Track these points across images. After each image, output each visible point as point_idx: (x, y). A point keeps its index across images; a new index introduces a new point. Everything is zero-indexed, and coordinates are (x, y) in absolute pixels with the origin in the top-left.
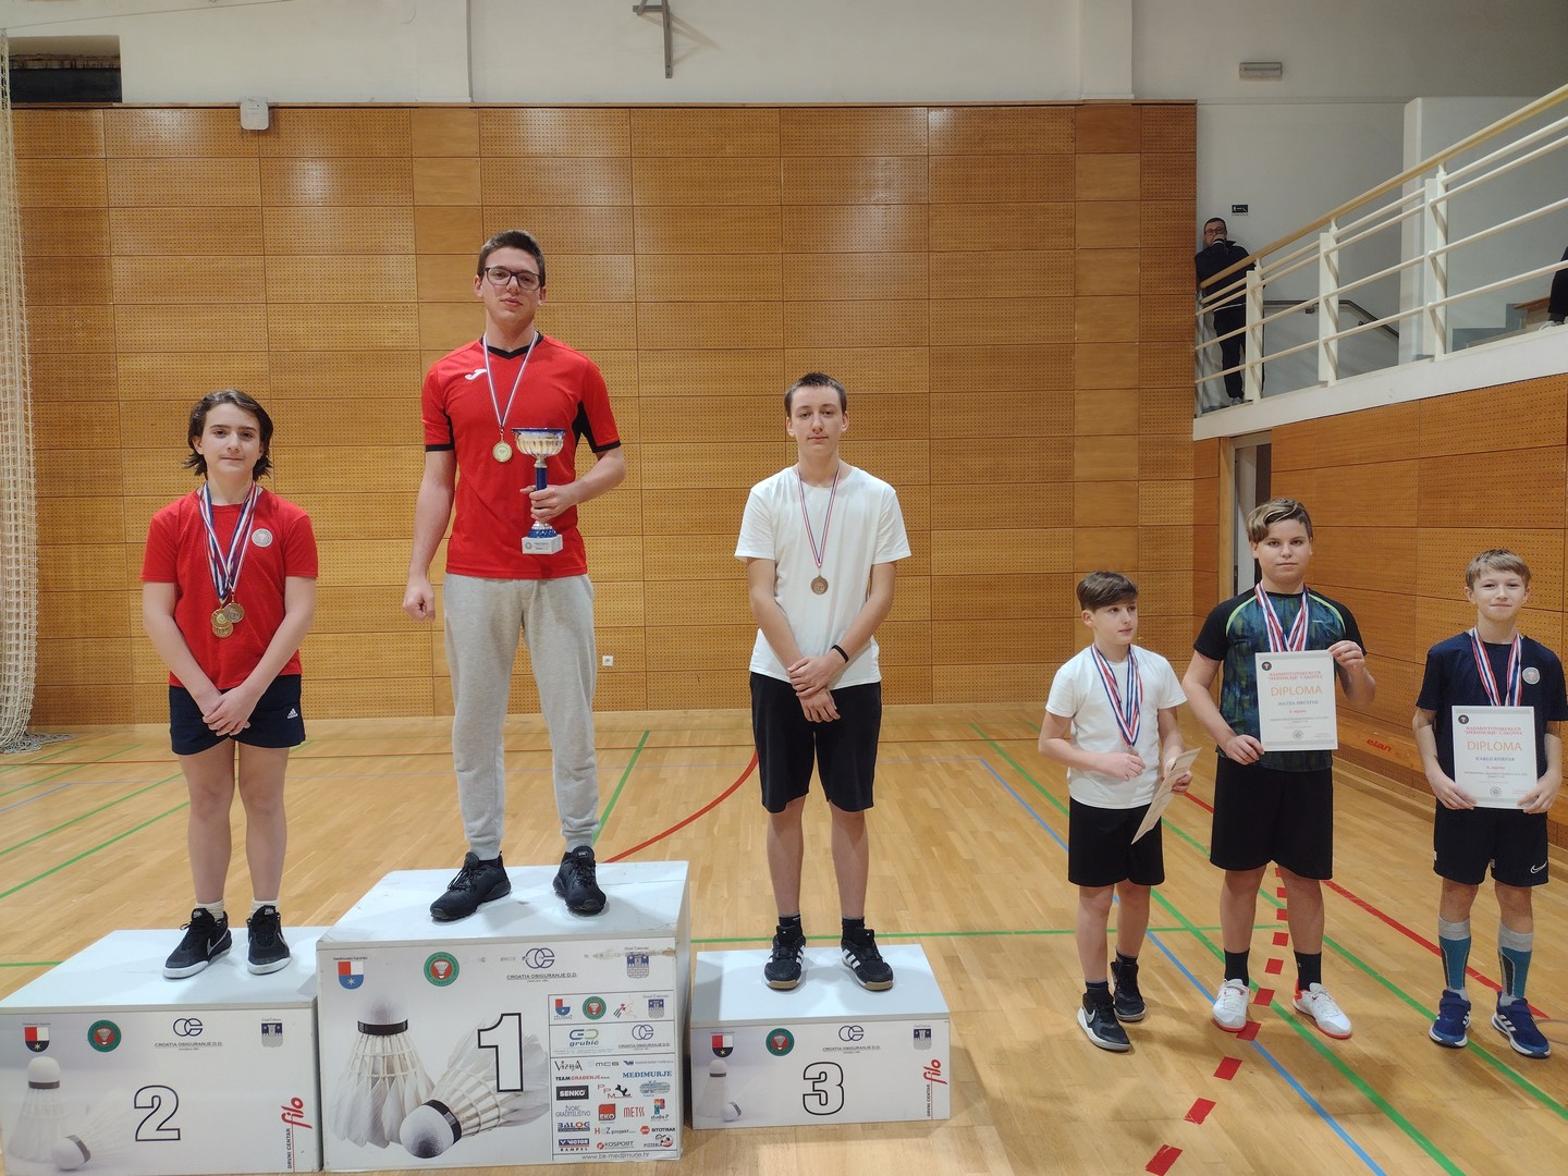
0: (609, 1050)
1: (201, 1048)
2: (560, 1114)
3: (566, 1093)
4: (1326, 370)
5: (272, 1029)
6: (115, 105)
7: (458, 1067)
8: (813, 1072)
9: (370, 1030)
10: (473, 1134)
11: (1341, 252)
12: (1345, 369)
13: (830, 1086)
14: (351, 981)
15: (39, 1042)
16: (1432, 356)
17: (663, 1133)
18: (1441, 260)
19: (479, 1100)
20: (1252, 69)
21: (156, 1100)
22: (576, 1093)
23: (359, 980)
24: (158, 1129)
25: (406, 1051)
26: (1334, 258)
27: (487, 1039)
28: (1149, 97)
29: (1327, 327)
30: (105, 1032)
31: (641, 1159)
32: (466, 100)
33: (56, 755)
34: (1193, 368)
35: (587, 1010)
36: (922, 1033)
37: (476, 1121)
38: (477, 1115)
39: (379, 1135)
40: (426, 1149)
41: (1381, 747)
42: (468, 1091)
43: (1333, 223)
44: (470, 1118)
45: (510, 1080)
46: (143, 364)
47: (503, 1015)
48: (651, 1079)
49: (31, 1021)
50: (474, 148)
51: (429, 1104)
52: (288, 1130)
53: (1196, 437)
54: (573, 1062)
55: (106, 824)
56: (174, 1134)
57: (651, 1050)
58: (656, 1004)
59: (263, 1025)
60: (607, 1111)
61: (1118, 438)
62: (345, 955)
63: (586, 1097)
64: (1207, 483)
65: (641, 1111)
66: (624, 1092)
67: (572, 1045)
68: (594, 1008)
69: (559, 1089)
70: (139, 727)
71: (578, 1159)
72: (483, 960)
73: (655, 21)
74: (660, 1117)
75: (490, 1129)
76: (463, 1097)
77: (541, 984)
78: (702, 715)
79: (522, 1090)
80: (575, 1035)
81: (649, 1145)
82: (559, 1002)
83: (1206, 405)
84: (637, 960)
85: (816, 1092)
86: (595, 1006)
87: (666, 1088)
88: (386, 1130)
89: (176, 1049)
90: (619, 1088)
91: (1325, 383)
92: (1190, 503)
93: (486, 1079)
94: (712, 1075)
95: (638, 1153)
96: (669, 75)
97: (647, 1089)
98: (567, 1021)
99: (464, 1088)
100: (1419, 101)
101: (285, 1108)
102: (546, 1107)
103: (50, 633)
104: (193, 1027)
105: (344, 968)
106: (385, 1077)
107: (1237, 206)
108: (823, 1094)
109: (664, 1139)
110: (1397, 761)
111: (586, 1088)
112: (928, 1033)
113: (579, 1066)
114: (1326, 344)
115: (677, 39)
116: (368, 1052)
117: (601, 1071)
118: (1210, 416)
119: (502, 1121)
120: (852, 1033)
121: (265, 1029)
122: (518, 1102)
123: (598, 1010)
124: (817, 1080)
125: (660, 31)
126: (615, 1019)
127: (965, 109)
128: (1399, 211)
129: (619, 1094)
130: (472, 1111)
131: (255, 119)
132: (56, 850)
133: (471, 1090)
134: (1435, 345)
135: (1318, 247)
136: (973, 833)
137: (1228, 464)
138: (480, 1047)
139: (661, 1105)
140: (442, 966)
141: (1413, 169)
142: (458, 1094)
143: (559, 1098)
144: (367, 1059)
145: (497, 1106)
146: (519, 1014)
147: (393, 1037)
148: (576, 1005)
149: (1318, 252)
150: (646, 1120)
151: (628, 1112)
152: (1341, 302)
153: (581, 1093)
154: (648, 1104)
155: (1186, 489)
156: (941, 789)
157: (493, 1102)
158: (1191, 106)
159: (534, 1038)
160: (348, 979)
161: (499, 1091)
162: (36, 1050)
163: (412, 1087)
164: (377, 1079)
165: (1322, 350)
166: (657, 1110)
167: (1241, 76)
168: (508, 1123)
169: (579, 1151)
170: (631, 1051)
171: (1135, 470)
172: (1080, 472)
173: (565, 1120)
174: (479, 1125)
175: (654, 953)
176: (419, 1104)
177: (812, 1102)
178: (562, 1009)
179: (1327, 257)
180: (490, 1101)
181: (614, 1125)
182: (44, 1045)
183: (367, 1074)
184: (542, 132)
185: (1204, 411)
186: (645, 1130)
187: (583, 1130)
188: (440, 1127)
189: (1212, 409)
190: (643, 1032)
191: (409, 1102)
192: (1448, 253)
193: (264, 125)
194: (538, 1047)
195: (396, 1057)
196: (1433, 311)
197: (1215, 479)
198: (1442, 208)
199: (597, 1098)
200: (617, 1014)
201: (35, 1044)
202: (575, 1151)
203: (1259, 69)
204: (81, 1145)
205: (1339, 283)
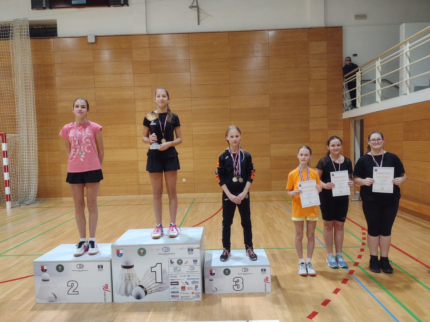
0: (184, 273)
1: (83, 272)
2: (171, 289)
3: (173, 284)
5: (100, 267)
6: (56, 37)
7: (146, 277)
8: (235, 280)
9: (124, 267)
10: (150, 293)
11: (382, 66)
12: (384, 98)
13: (240, 283)
14: (120, 255)
15: (45, 270)
16: (406, 94)
17: (197, 294)
18: (408, 68)
19: (151, 285)
20: (358, 17)
21: (73, 284)
22: (175, 283)
23: (122, 255)
24: (73, 292)
25: (133, 272)
26: (380, 68)
27: (153, 269)
28: (329, 25)
29: (378, 87)
30: (60, 267)
31: (192, 301)
32: (146, 33)
33: (43, 205)
34: (342, 99)
35: (178, 262)
36: (263, 270)
37: (151, 290)
38: (151, 289)
39: (127, 294)
40: (138, 297)
42: (148, 283)
43: (379, 58)
44: (149, 290)
45: (159, 280)
46: (64, 104)
47: (157, 264)
48: (194, 280)
49: (43, 264)
50: (148, 45)
51: (139, 286)
52: (104, 292)
53: (344, 118)
54: (175, 275)
55: (56, 222)
56: (77, 293)
57: (194, 273)
58: (195, 261)
59: (98, 266)
60: (183, 288)
61: (321, 118)
62: (118, 248)
63: (178, 284)
64: (347, 130)
65: (192, 288)
66: (187, 283)
67: (174, 271)
68: (180, 262)
69: (171, 282)
70: (64, 199)
71: (176, 300)
72: (152, 250)
73: (195, 10)
74: (196, 290)
75: (154, 292)
76: (147, 284)
77: (166, 256)
78: (209, 195)
79: (162, 283)
80: (175, 269)
81: (194, 297)
82: (171, 261)
83: (346, 109)
84: (190, 250)
85: (236, 285)
86: (180, 261)
87: (198, 282)
88: (129, 292)
89: (77, 272)
90: (186, 282)
91: (378, 102)
92: (342, 136)
93: (153, 280)
94: (210, 280)
95: (191, 299)
96: (199, 24)
97: (193, 283)
98: (173, 265)
99: (148, 282)
100: (404, 24)
101: (104, 287)
102: (168, 287)
103: (41, 174)
104: (81, 266)
105: (118, 252)
106: (128, 279)
107: (354, 54)
108: (238, 285)
109: (198, 295)
111: (178, 282)
112: (265, 270)
113: (176, 277)
114: (378, 92)
115: (201, 15)
116: (124, 272)
117: (182, 278)
118: (347, 112)
119: (157, 290)
120: (245, 270)
121: (99, 267)
122: (161, 286)
123: (181, 262)
124: (236, 282)
125: (196, 12)
126: (185, 265)
127: (278, 30)
128: (399, 54)
129: (186, 284)
130: (150, 288)
131: (91, 40)
132: (45, 228)
133: (149, 283)
134: (407, 91)
135: (375, 65)
136: (281, 224)
137: (352, 124)
138: (151, 272)
139: (197, 287)
140: (142, 251)
141: (402, 42)
142: (146, 283)
143: (171, 285)
144: (124, 274)
145: (156, 287)
146: (161, 263)
147: (130, 269)
148: (175, 261)
149: (375, 66)
150: (193, 291)
151: (189, 288)
152: (382, 80)
153: (177, 283)
154: (194, 286)
155: (341, 132)
156: (272, 213)
157: (155, 286)
158: (341, 27)
159: (165, 269)
160: (119, 254)
161: (156, 283)
162: (44, 272)
163: (135, 282)
164: (126, 279)
165: (377, 93)
166: (196, 288)
167: (355, 19)
168: (159, 291)
169: (176, 298)
170: (189, 273)
171: (326, 127)
172: (311, 128)
173: (173, 290)
174: (151, 291)
175: (194, 248)
176: (136, 286)
177: (235, 287)
178: (172, 262)
179: (378, 68)
180: (154, 285)
181: (185, 292)
182: (46, 270)
183: (124, 278)
184: (166, 41)
185: (346, 111)
186: (193, 293)
187: (177, 293)
188: (142, 292)
189: (348, 110)
190: (192, 268)
191: (134, 285)
192: (410, 66)
193: (94, 41)
194: (166, 272)
195: (131, 274)
196: (406, 82)
197: (349, 129)
198: (408, 53)
199: (181, 285)
200: (186, 263)
201: (44, 270)
202: (175, 298)
203: (360, 17)
204: (54, 295)
205: (381, 75)
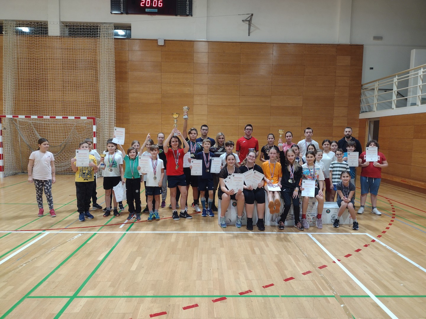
4: (394, 106)
8: (333, 216)
11: (399, 82)
12: (397, 106)
16: (418, 105)
18: (421, 86)
20: (376, 38)
26: (397, 83)
28: (353, 44)
29: (394, 97)
32: (206, 40)
34: (360, 103)
41: (404, 181)
43: (397, 76)
46: (135, 95)
50: (207, 51)
53: (360, 118)
61: (343, 118)
64: (362, 128)
73: (247, 23)
83: (362, 111)
91: (393, 109)
92: (358, 132)
96: (249, 35)
100: (415, 50)
107: (371, 68)
110: (408, 184)
114: (394, 101)
115: (251, 27)
118: (363, 114)
125: (248, 25)
127: (313, 45)
131: (161, 43)
134: (419, 103)
135: (393, 81)
137: (368, 124)
141: (416, 67)
152: (397, 92)
155: (357, 129)
158: (363, 45)
167: (373, 39)
179: (395, 83)
184: (222, 47)
189: (363, 112)
192: (423, 85)
193: (163, 44)
196: (419, 96)
197: (365, 128)
198: (422, 76)
205: (397, 89)
